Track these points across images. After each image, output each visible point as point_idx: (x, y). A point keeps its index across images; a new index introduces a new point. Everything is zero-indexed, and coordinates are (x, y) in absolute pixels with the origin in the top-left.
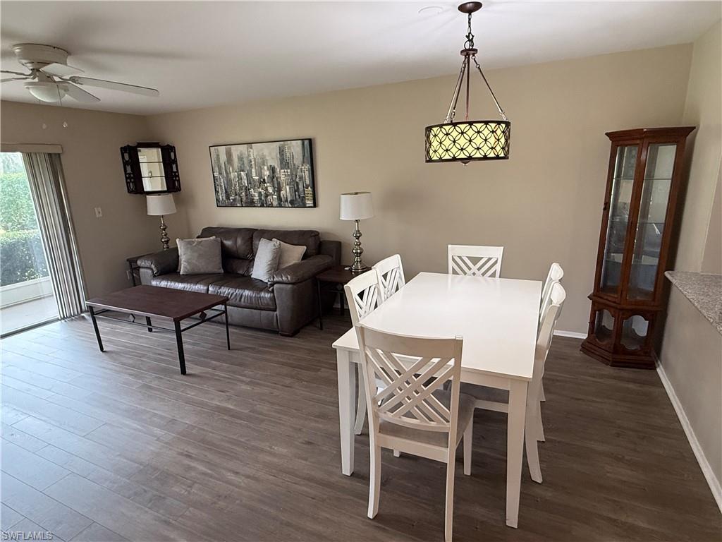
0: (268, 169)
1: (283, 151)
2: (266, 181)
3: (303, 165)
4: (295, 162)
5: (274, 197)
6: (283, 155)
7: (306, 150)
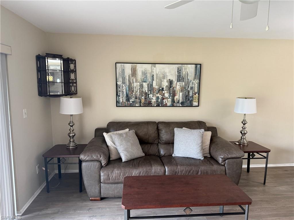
0: (167, 82)
1: (180, 70)
2: (164, 89)
3: (194, 80)
4: (188, 78)
5: (169, 100)
6: (180, 73)
7: (197, 71)
